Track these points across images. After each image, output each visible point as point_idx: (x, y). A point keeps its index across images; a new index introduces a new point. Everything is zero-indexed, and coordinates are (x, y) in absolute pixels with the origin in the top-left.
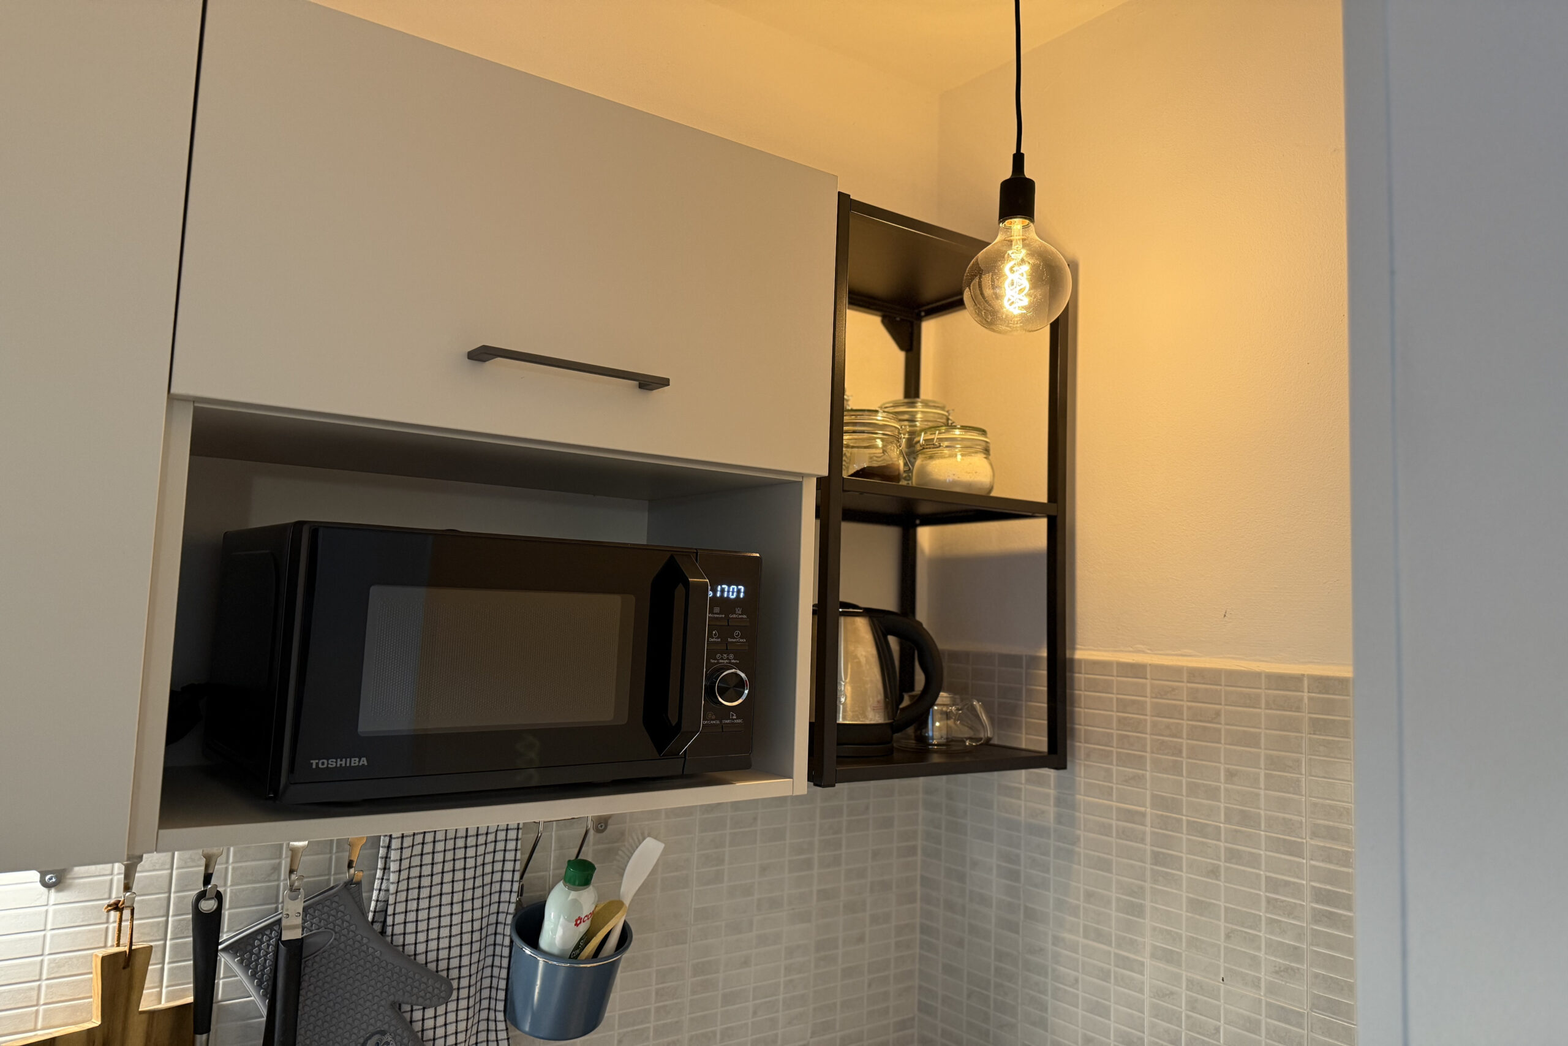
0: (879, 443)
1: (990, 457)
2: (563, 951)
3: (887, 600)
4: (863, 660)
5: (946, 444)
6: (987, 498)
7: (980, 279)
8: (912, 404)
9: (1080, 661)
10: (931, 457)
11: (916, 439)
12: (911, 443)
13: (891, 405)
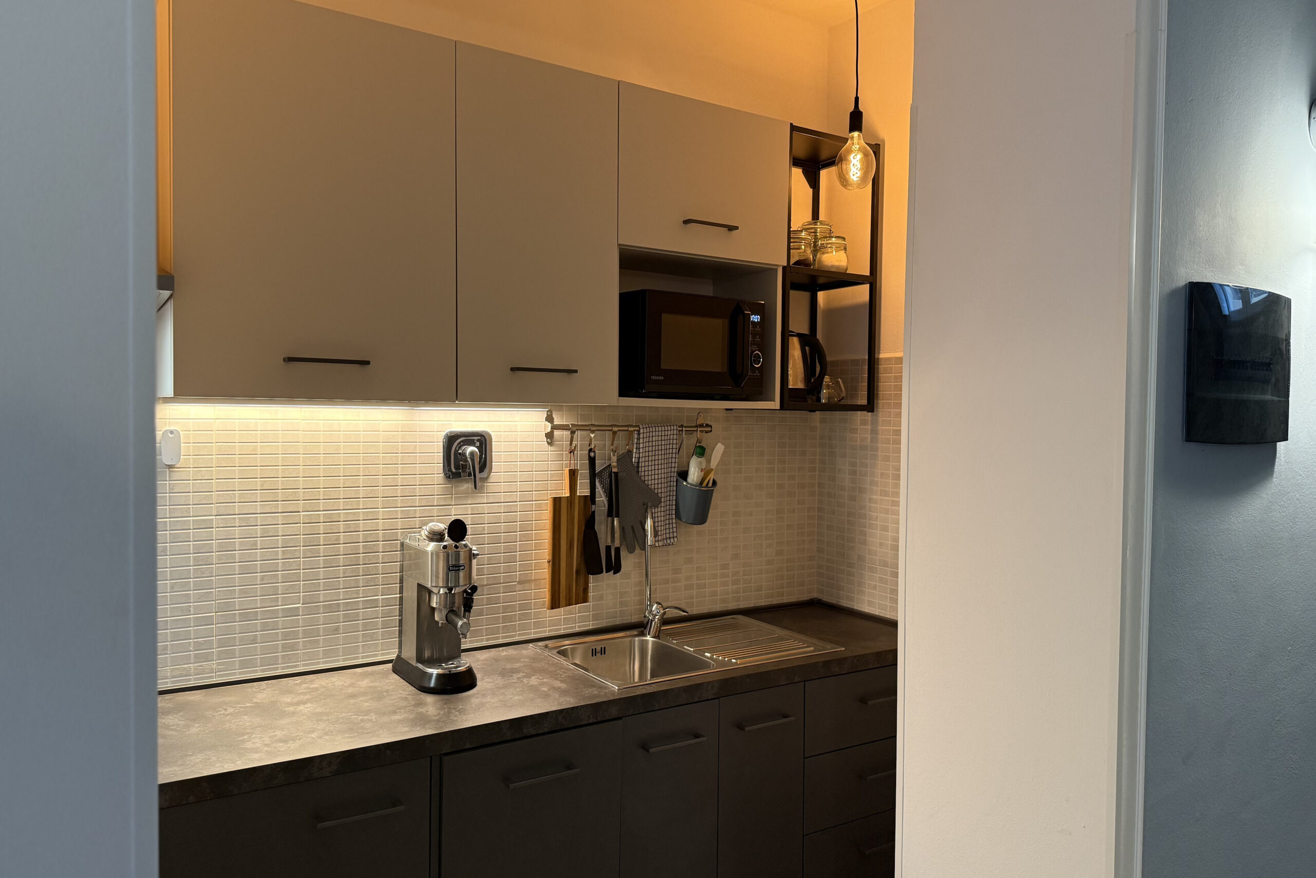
0: (803, 247)
1: (847, 252)
2: (697, 483)
3: (805, 330)
4: (796, 358)
5: (829, 246)
6: (845, 274)
7: (841, 164)
8: (815, 224)
9: (881, 358)
10: (823, 253)
11: (817, 243)
12: (815, 246)
13: (807, 224)
